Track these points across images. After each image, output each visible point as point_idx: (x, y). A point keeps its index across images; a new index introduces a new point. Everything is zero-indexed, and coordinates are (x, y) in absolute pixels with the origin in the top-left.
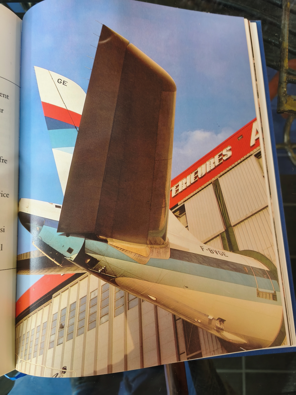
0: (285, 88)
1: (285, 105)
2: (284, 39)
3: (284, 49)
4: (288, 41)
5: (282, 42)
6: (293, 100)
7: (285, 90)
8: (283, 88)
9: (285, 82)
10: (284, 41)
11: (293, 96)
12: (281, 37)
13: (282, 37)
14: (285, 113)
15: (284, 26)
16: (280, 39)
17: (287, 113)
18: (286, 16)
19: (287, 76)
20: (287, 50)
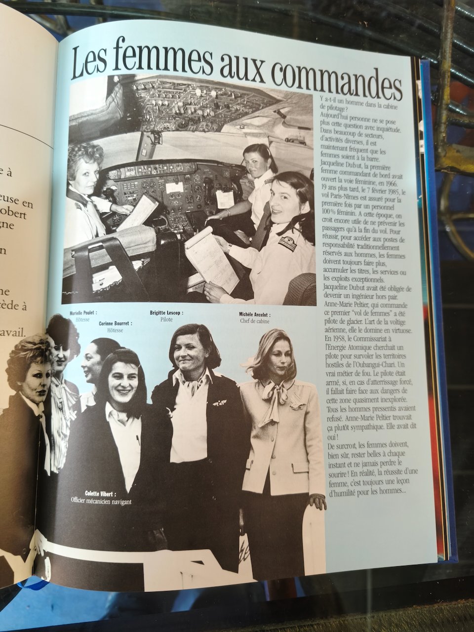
0: (444, 132)
1: (444, 159)
2: (445, 56)
3: (444, 73)
4: (450, 59)
5: (441, 61)
6: (455, 151)
7: (444, 135)
8: (441, 132)
9: (445, 123)
10: (445, 59)
11: (454, 146)
12: (440, 53)
13: (442, 54)
14: (442, 171)
15: (446, 36)
16: (439, 57)
17: (446, 171)
18: (449, 21)
19: (447, 115)
20: (449, 74)
